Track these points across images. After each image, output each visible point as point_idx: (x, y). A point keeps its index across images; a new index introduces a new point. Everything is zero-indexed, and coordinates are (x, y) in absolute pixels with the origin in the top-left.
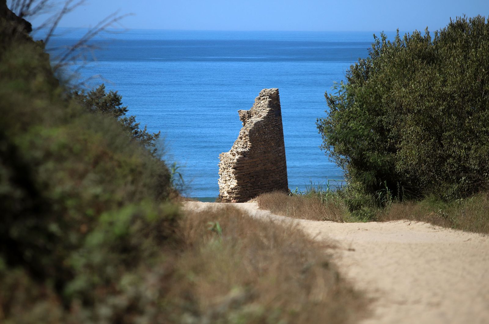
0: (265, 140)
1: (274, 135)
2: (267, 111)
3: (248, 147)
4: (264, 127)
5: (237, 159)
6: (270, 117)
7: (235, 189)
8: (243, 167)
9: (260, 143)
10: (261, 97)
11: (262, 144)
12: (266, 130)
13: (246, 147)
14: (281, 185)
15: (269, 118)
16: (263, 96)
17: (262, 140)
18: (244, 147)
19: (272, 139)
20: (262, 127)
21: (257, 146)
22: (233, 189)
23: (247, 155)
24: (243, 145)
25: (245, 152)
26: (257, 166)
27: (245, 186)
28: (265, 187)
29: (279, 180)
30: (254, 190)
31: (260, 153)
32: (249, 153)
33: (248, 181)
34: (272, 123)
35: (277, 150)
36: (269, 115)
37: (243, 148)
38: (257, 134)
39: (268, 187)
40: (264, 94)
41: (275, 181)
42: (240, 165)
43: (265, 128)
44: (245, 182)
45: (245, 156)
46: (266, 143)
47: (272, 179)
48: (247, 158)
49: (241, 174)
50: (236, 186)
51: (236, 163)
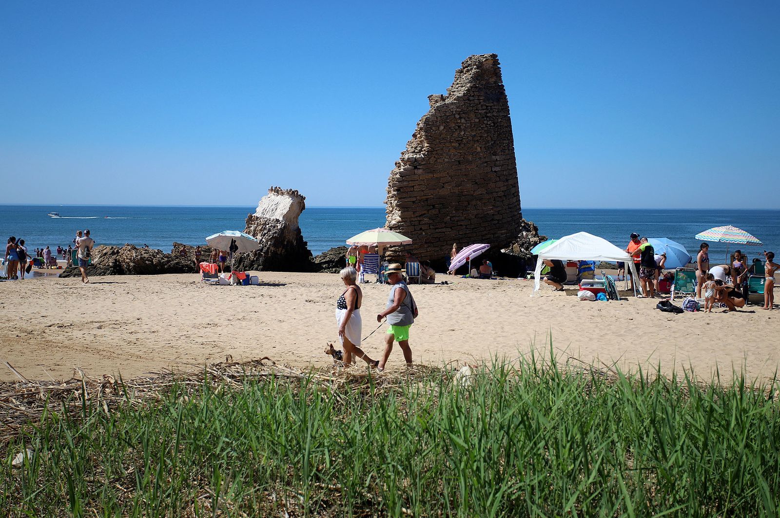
0: (459, 139)
1: (481, 133)
2: (467, 88)
3: (425, 150)
4: (457, 116)
5: (400, 173)
6: (471, 98)
7: (396, 227)
8: (413, 186)
9: (447, 144)
10: (464, 68)
11: (455, 148)
12: (463, 121)
13: (420, 151)
14: (498, 223)
15: (469, 100)
16: (467, 67)
17: (453, 138)
18: (416, 151)
19: (476, 139)
20: (454, 115)
21: (442, 149)
22: (393, 228)
23: (420, 165)
24: (416, 148)
25: (416, 159)
26: (443, 187)
27: (417, 223)
28: (461, 225)
29: (493, 215)
30: (437, 230)
31: (448, 162)
32: (424, 163)
33: (424, 214)
34: (477, 110)
35: (486, 160)
36: (470, 96)
37: (414, 152)
38: (442, 128)
39: (466, 226)
40: (469, 62)
41: (482, 215)
42: (405, 183)
43: (460, 118)
44: (417, 215)
45: (416, 168)
46: (463, 146)
47: (475, 212)
48: (420, 171)
49: (409, 200)
50: (398, 222)
51: (398, 178)
